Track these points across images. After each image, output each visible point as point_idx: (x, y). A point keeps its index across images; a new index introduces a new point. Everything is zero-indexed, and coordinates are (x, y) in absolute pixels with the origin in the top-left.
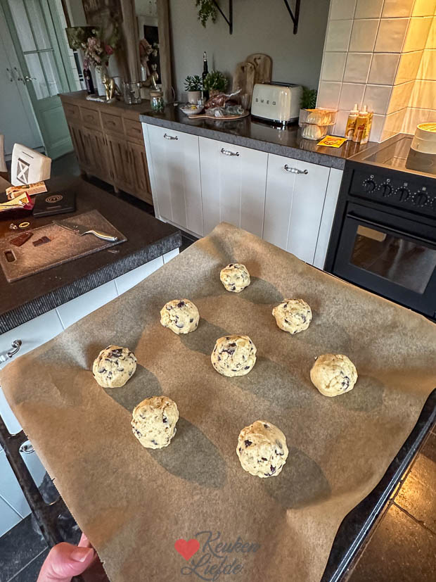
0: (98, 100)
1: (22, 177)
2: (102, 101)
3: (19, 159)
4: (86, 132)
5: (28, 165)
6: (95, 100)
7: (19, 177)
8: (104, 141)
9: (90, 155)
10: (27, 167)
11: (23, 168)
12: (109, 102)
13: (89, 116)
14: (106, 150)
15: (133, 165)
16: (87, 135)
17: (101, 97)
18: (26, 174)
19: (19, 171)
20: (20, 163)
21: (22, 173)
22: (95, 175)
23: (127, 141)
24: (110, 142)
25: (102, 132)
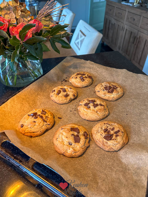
0: (129, 4)
1: (78, 43)
2: (131, 5)
3: (81, 31)
4: (113, 21)
5: (85, 36)
6: (127, 4)
7: (76, 42)
8: (123, 29)
9: (110, 35)
10: (83, 37)
11: (81, 37)
12: (135, 6)
13: (119, 13)
14: (122, 34)
15: (136, 46)
16: (113, 23)
17: (131, 3)
18: (82, 41)
19: (77, 38)
20: (80, 33)
21: (79, 40)
22: (109, 45)
23: (138, 31)
24: (126, 30)
25: (123, 23)
